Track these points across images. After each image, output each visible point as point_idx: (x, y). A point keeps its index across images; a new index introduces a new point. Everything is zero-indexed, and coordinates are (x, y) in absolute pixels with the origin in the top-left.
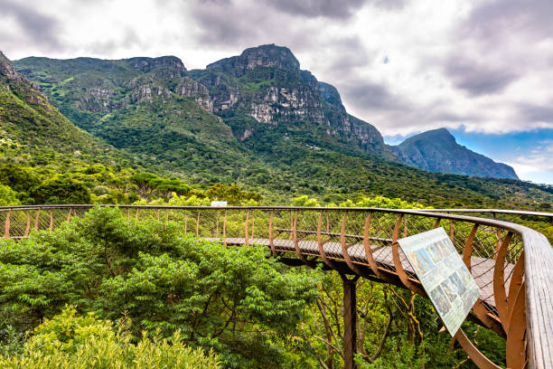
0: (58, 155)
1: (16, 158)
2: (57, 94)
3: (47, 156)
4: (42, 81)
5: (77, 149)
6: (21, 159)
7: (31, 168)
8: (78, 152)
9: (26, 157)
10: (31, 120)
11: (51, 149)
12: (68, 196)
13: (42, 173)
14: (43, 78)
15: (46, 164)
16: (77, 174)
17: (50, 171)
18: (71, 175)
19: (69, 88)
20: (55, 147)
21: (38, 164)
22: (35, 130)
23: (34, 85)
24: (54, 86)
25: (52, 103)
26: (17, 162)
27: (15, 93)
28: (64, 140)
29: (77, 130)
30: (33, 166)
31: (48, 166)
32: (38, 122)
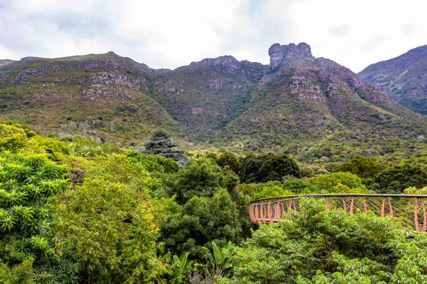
0: (402, 142)
1: (368, 150)
2: (396, 89)
3: (393, 145)
4: (381, 82)
5: (420, 134)
6: (372, 150)
7: (381, 157)
8: (422, 137)
9: (376, 148)
10: (377, 116)
11: (397, 138)
12: (408, 180)
13: (390, 160)
14: (382, 79)
15: (392, 152)
16: (422, 158)
17: (397, 157)
18: (417, 159)
19: (405, 80)
20: (400, 135)
21: (387, 152)
22: (380, 124)
23: (376, 88)
24: (392, 83)
25: (391, 98)
26: (370, 153)
27: (362, 98)
28: (407, 128)
29: (417, 117)
30: (383, 155)
31: (395, 153)
32: (382, 117)
